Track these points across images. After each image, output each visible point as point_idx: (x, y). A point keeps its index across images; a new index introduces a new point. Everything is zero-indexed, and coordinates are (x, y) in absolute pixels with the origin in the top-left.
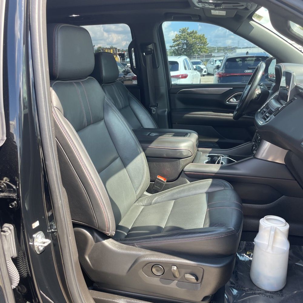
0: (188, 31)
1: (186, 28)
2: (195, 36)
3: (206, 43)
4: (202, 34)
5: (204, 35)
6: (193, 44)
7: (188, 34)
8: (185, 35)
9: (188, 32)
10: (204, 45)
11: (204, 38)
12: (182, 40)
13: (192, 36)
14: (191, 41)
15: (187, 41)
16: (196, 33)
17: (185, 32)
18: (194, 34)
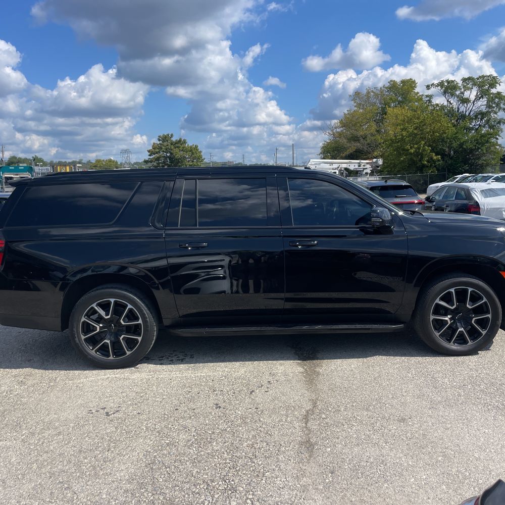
0: (172, 139)
1: (168, 135)
2: (183, 148)
3: (201, 157)
4: (193, 145)
5: (197, 146)
6: (180, 159)
7: (172, 144)
8: (167, 146)
9: (172, 141)
10: (197, 162)
11: (197, 150)
12: (163, 152)
13: (178, 147)
14: (178, 154)
15: (171, 154)
16: (185, 142)
17: (167, 141)
18: (181, 144)
